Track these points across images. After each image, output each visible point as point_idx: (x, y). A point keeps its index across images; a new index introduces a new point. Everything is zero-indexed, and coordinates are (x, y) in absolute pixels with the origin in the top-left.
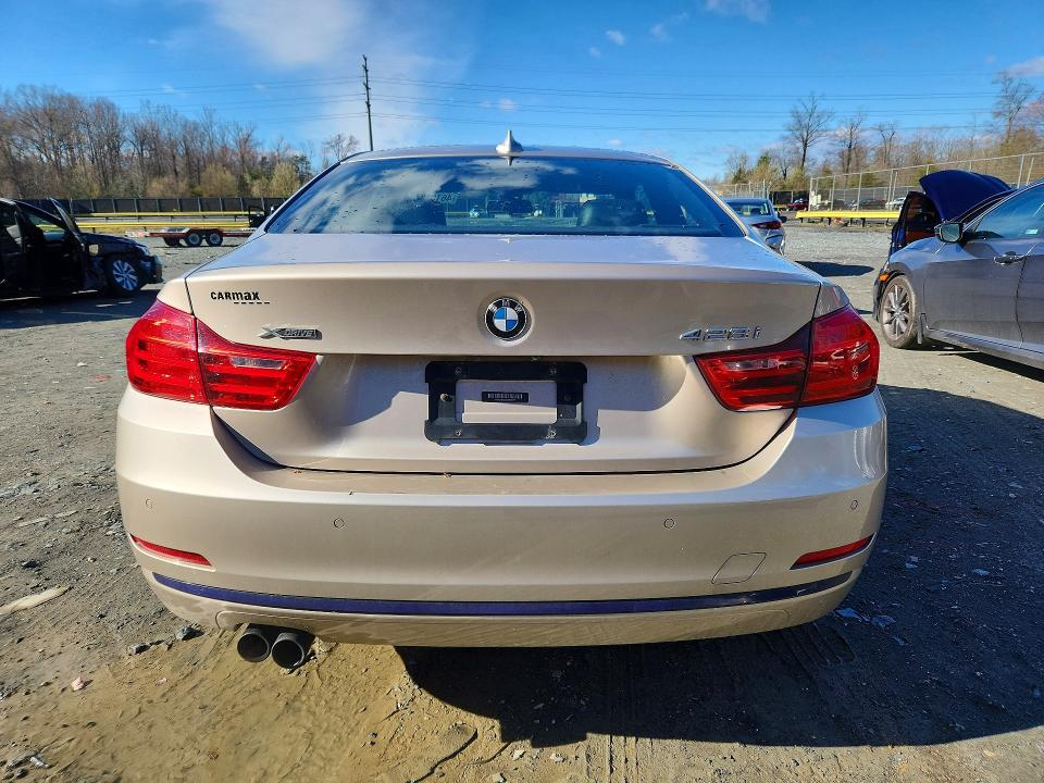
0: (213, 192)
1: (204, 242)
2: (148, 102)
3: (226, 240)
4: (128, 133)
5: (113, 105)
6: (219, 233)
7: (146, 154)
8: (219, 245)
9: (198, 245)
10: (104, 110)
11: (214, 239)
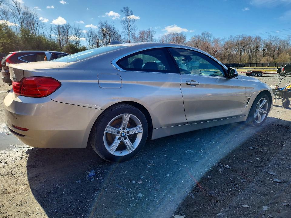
0: (281, 61)
1: (256, 75)
2: (271, 35)
3: (263, 75)
4: (263, 45)
5: (260, 38)
6: (262, 73)
7: (266, 50)
8: (261, 76)
9: (254, 76)
10: (258, 39)
11: (260, 74)
